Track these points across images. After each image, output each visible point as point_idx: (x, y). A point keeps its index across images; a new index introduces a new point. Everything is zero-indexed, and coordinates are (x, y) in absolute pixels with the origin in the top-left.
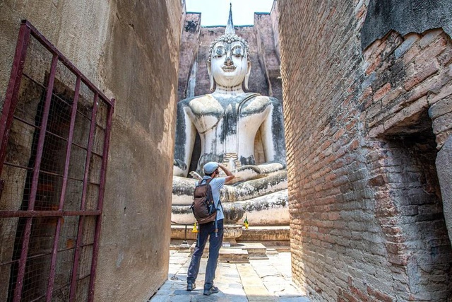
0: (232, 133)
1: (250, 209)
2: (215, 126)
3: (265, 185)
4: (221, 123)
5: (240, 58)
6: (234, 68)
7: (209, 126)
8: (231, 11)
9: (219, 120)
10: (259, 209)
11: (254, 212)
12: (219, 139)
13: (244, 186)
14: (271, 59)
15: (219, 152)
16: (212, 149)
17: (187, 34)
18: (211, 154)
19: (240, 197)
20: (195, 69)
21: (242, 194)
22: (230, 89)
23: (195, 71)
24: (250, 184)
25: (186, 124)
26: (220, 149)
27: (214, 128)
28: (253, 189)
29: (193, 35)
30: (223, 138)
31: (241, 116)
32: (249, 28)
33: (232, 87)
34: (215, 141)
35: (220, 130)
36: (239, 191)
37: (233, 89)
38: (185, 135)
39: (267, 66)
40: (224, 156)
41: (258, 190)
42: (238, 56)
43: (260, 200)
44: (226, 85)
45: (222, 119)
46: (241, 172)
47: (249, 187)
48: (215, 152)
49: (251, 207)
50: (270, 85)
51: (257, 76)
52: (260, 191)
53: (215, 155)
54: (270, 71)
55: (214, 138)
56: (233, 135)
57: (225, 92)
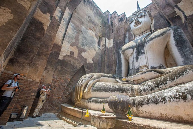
0: (142, 54)
1: (148, 102)
2: (132, 54)
3: (164, 81)
4: (135, 51)
5: (143, 17)
6: (140, 23)
7: (129, 55)
8: (138, 4)
9: (134, 50)
10: (156, 102)
11: (152, 105)
12: (135, 60)
13: (146, 84)
14: (167, 9)
15: (136, 67)
16: (132, 66)
17: (120, 23)
18: (132, 69)
19: (143, 93)
20: (127, 35)
21: (144, 90)
22: (141, 34)
23: (127, 36)
24: (151, 82)
25: (122, 58)
26: (137, 65)
27: (132, 55)
28: (153, 85)
29: (122, 22)
30: (137, 58)
31: (147, 43)
32: (150, 5)
33: (142, 33)
34: (133, 61)
35: (135, 55)
36: (142, 88)
37: (143, 33)
38: (121, 63)
39: (165, 14)
40: (139, 68)
41: (158, 86)
42: (141, 17)
43: (157, 94)
44: (139, 33)
45: (135, 49)
46: (144, 74)
47: (150, 84)
48: (134, 68)
49: (148, 100)
50: (171, 23)
51: (161, 23)
52: (160, 86)
53: (134, 69)
54: (168, 16)
55: (133, 60)
56: (143, 55)
57: (139, 36)
